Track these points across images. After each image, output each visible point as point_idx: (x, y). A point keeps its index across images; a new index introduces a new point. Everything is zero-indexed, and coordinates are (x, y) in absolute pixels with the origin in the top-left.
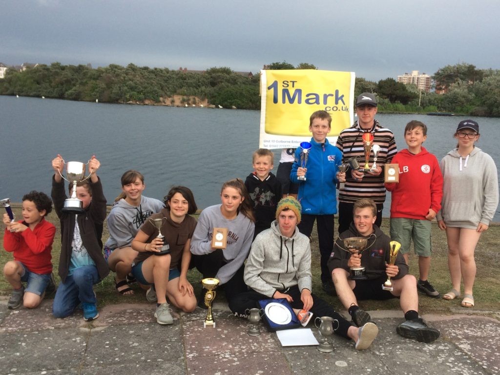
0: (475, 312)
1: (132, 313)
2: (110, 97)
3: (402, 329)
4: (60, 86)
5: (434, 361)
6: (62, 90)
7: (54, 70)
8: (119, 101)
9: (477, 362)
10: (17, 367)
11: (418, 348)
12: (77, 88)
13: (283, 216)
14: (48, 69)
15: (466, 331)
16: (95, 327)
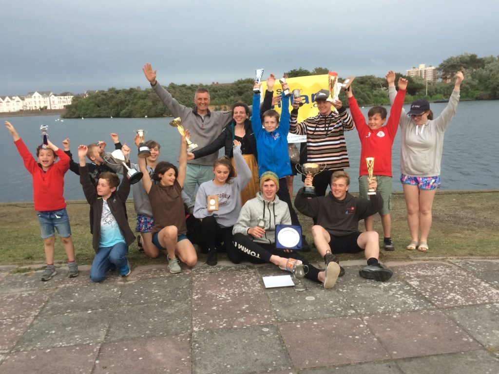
0: (431, 258)
1: (156, 271)
2: (156, 113)
3: (363, 272)
4: (116, 107)
5: (386, 294)
6: (117, 110)
7: (111, 95)
8: (164, 115)
9: (421, 294)
10: (71, 309)
11: (375, 285)
12: (129, 107)
13: (266, 186)
14: (105, 94)
15: (419, 272)
16: (128, 281)
